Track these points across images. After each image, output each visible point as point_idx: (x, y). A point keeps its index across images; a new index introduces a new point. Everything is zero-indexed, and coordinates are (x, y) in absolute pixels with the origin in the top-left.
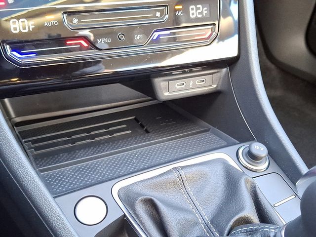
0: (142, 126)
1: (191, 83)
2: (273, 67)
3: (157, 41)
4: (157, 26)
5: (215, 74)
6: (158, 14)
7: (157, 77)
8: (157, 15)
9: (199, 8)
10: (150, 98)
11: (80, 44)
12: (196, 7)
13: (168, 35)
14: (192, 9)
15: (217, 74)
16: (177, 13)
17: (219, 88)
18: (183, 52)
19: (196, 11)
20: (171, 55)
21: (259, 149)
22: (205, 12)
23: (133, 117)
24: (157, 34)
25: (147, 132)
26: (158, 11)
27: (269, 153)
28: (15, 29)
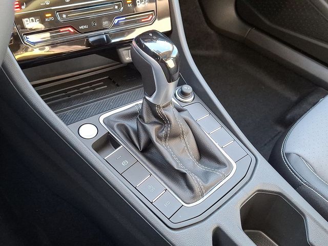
0: (114, 82)
2: (212, 32)
3: (118, 25)
4: (116, 15)
6: (116, 7)
7: (120, 48)
10: (119, 63)
11: (69, 30)
12: (140, 1)
13: (124, 20)
14: (138, 2)
16: (129, 6)
18: (134, 31)
19: (141, 3)
20: (127, 33)
21: (187, 88)
22: (146, 3)
23: (107, 77)
24: (117, 20)
25: (118, 85)
26: (116, 5)
27: (193, 90)
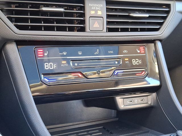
0: (108, 131)
1: (136, 101)
3: (117, 75)
5: (149, 96)
8: (116, 63)
9: (137, 61)
11: (78, 75)
12: (135, 60)
13: (122, 72)
14: (134, 61)
15: (150, 96)
16: (126, 62)
17: (152, 104)
19: (136, 62)
22: (140, 62)
23: (102, 127)
24: (117, 72)
28: (47, 67)
